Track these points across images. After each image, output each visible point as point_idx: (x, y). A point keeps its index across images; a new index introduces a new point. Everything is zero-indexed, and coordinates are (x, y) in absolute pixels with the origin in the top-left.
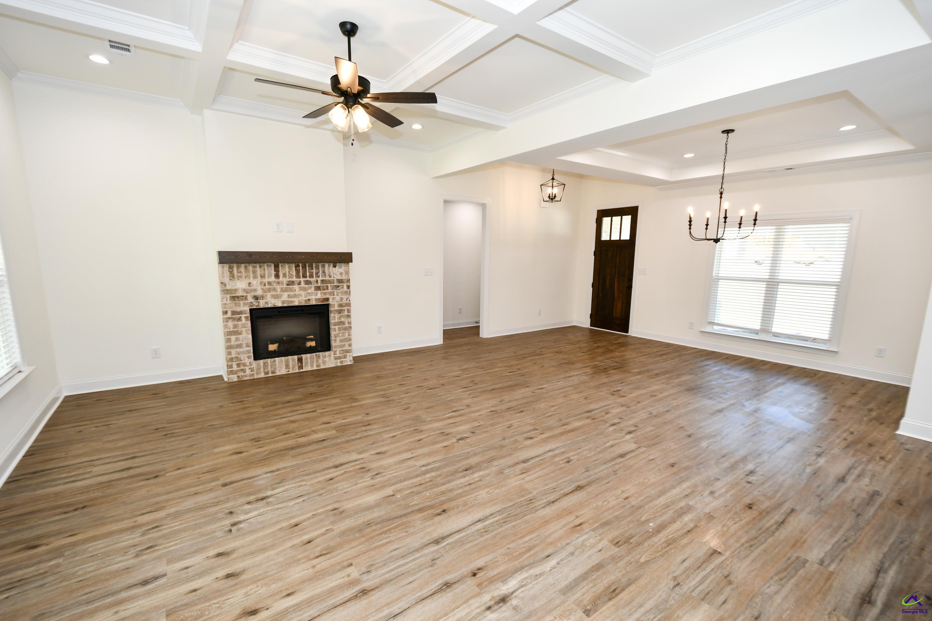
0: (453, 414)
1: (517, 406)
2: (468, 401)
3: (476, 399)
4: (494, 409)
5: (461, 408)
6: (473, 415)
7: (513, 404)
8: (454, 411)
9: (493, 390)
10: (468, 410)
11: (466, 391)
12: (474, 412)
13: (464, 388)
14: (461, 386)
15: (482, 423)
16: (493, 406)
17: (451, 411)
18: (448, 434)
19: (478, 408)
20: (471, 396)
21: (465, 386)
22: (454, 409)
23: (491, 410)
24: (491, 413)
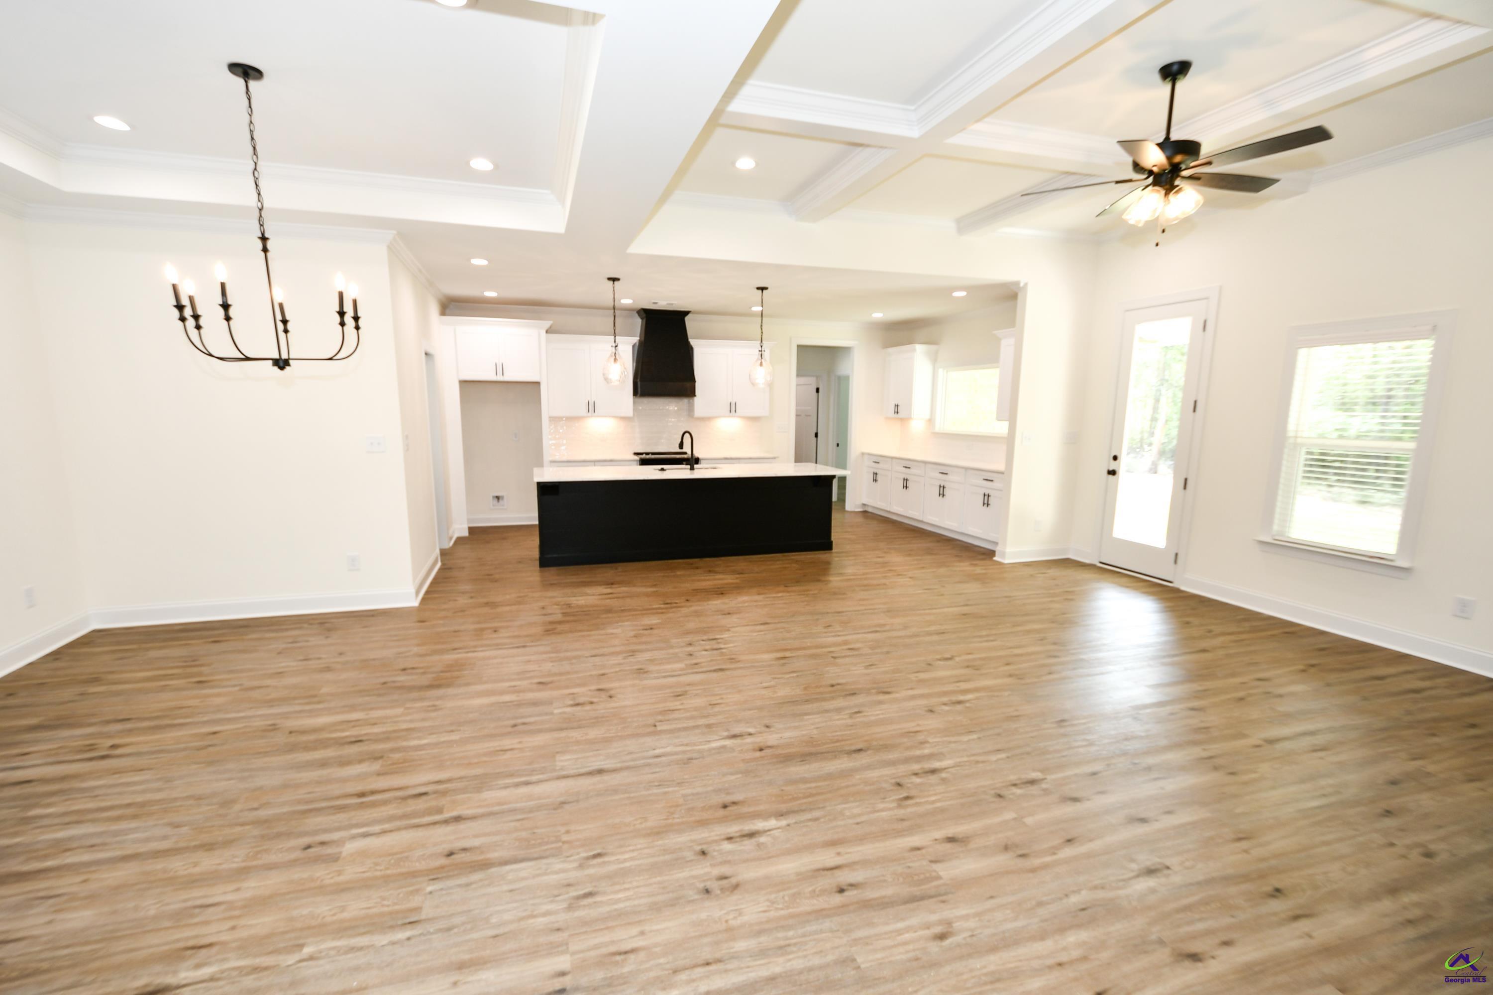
0: (961, 698)
1: (833, 698)
2: (931, 723)
3: (911, 726)
4: (882, 697)
5: (946, 708)
6: (925, 691)
7: (840, 703)
8: (959, 702)
9: (860, 750)
10: (934, 701)
11: (931, 756)
12: (922, 696)
13: (933, 771)
14: (944, 780)
15: (913, 677)
16: (881, 702)
17: (968, 705)
18: (968, 667)
19: (912, 703)
20: (920, 737)
21: (933, 779)
22: (959, 707)
23: (887, 697)
24: (889, 690)
